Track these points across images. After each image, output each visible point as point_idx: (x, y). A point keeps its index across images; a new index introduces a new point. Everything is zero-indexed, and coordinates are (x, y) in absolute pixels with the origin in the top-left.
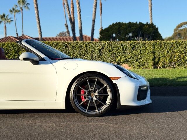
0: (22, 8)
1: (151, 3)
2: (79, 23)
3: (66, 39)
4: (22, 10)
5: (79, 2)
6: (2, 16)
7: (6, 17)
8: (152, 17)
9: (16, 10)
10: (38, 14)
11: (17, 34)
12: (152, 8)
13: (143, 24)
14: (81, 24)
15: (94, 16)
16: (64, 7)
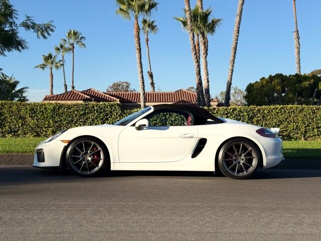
1: (299, 43)
4: (74, 47)
6: (46, 57)
7: (52, 59)
8: (299, 64)
9: (65, 48)
10: (140, 58)
11: (66, 86)
12: (300, 50)
14: (207, 74)
15: (232, 63)
16: (148, 45)
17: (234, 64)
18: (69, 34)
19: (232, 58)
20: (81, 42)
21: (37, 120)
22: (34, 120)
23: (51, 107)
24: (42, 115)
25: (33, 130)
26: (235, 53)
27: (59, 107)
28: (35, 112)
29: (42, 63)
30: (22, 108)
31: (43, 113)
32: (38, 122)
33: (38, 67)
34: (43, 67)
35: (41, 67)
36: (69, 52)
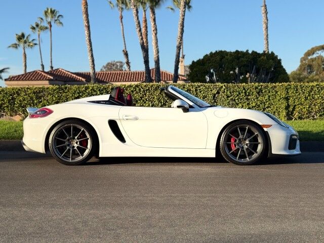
0: (50, 23)
1: (267, 18)
2: (154, 51)
3: (126, 74)
4: (51, 26)
5: (155, 17)
6: (19, 36)
7: (25, 38)
8: (267, 40)
9: (41, 27)
10: (89, 36)
11: (43, 66)
12: (268, 26)
13: (259, 54)
14: (158, 52)
15: (179, 40)
16: (122, 22)
18: (46, 12)
19: (179, 34)
20: (59, 20)
26: (183, 29)
29: (14, 43)
33: (10, 47)
34: (16, 46)
35: (13, 47)
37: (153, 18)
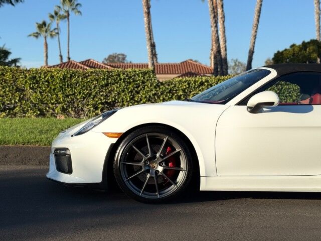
0: (67, 12)
4: (69, 15)
5: (223, 4)
6: (40, 25)
7: (47, 27)
8: (319, 31)
9: (60, 15)
10: (149, 23)
11: (61, 56)
14: (225, 41)
15: (255, 28)
17: (257, 29)
19: (255, 22)
20: (77, 9)
21: (40, 93)
22: (36, 92)
23: (60, 75)
24: (48, 87)
25: (35, 106)
26: (259, 16)
27: (71, 75)
28: (37, 82)
30: (19, 76)
31: (49, 83)
32: (42, 96)
33: (30, 35)
34: (37, 35)
35: (34, 36)
36: (64, 20)
37: (221, 4)
